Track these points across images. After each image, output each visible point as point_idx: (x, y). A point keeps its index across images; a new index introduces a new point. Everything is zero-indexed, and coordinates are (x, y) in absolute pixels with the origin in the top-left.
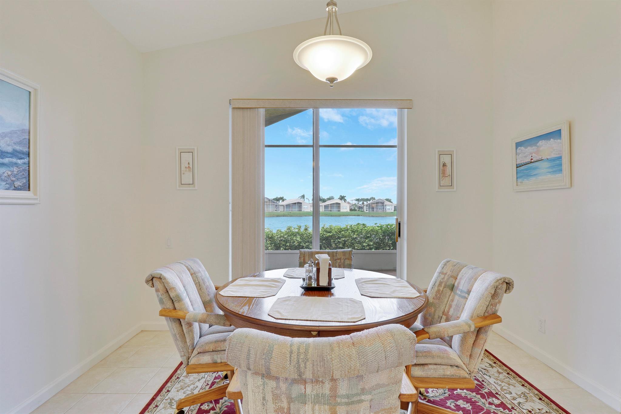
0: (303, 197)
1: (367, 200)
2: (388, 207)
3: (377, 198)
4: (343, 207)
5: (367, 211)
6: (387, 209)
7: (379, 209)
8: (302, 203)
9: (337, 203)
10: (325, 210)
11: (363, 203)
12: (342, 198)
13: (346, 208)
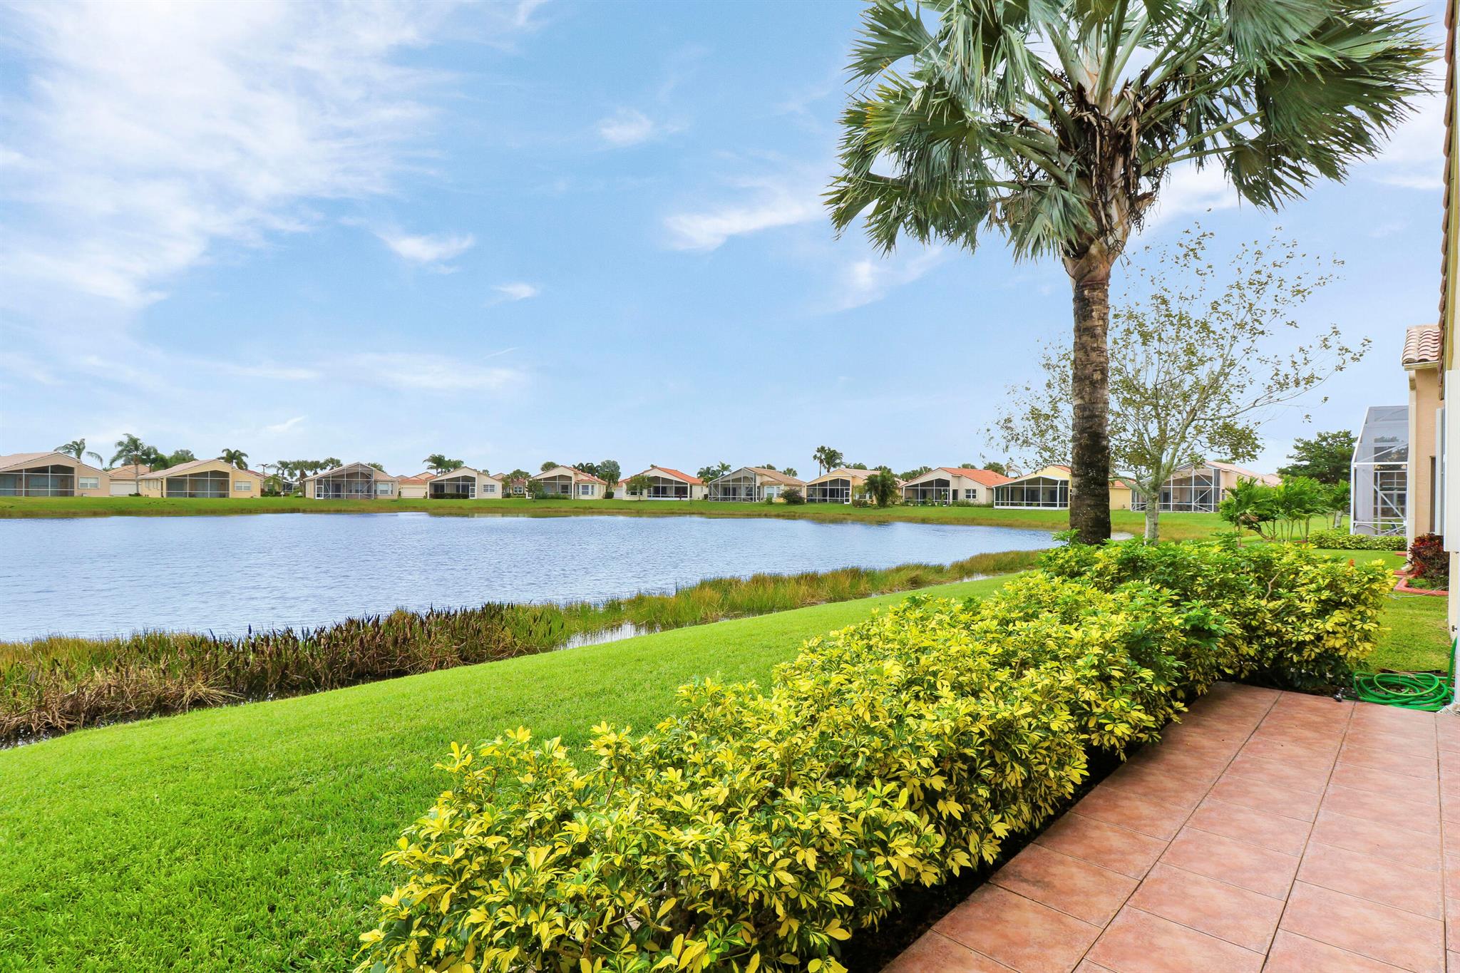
0: (78, 448)
1: (315, 465)
2: (381, 487)
3: (347, 461)
4: (239, 484)
5: (318, 496)
6: (378, 493)
7: (357, 491)
8: (71, 468)
9: (215, 473)
10: (169, 495)
11: (303, 475)
12: (234, 457)
13: (248, 488)
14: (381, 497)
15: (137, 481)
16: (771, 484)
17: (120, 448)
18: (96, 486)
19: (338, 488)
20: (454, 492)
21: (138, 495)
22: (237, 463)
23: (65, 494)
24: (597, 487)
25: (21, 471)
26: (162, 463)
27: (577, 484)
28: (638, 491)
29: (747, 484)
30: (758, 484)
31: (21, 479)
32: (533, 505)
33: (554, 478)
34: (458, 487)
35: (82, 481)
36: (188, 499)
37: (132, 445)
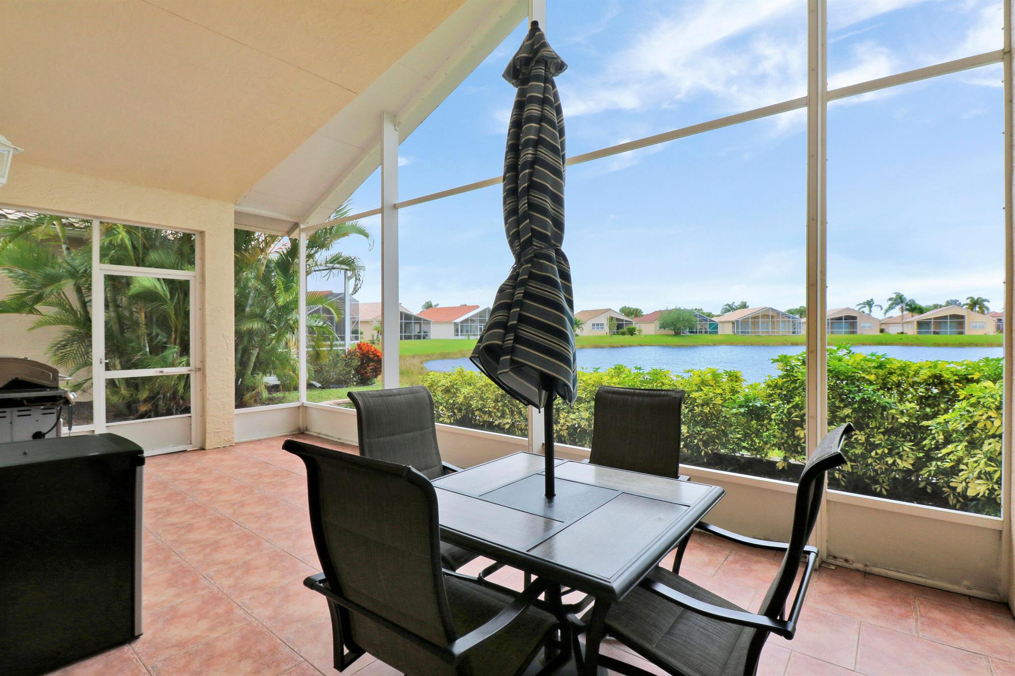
4: (974, 324)
8: (860, 317)
9: (954, 317)
10: (919, 333)
13: (983, 328)
15: (903, 324)
17: (890, 302)
18: (870, 327)
21: (902, 333)
22: (980, 308)
23: (853, 333)
26: (921, 311)
35: (862, 325)
36: (932, 335)
37: (899, 300)
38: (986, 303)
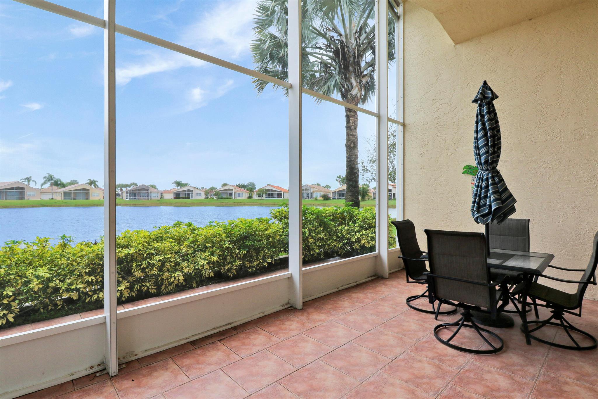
0: (29, 179)
1: (127, 186)
2: (153, 195)
3: (139, 184)
4: (94, 194)
5: (127, 198)
6: (152, 197)
7: (143, 196)
8: (24, 188)
9: (84, 189)
10: (65, 199)
12: (92, 183)
13: (97, 196)
14: (153, 199)
15: (52, 193)
16: (317, 192)
17: (45, 180)
18: (34, 195)
19: (135, 195)
20: (184, 196)
21: (53, 199)
22: (94, 185)
23: (22, 199)
24: (244, 194)
25: (3, 189)
26: (63, 185)
27: (235, 192)
28: (261, 195)
29: (307, 192)
30: (311, 192)
31: (3, 193)
32: (217, 202)
33: (226, 190)
34: (186, 194)
35: (28, 193)
36: (73, 200)
37: (50, 178)
38: (97, 183)
